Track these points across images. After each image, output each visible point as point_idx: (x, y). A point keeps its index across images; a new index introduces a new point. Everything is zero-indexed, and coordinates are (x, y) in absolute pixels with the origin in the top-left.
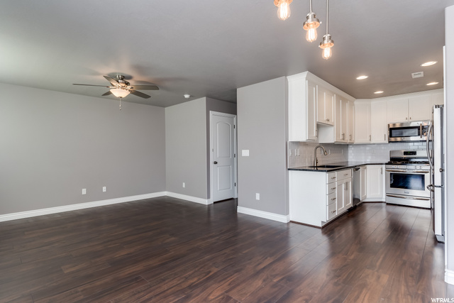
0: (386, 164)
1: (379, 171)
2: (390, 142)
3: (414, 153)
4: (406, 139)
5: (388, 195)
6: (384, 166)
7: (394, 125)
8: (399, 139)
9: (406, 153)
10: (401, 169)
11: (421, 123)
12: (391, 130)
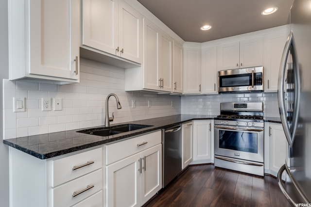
0: (215, 119)
1: (208, 127)
2: (220, 93)
3: (245, 106)
4: (236, 89)
5: (217, 157)
6: (213, 121)
7: (226, 72)
8: (230, 89)
9: (236, 106)
10: (230, 125)
11: (253, 69)
12: (221, 78)
